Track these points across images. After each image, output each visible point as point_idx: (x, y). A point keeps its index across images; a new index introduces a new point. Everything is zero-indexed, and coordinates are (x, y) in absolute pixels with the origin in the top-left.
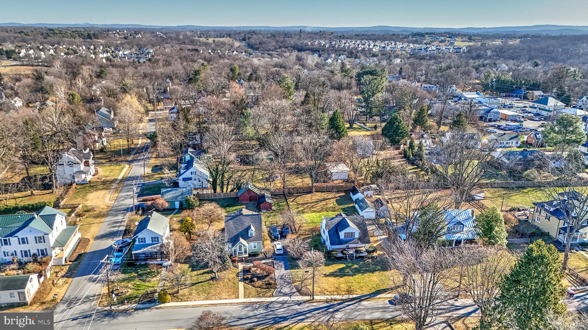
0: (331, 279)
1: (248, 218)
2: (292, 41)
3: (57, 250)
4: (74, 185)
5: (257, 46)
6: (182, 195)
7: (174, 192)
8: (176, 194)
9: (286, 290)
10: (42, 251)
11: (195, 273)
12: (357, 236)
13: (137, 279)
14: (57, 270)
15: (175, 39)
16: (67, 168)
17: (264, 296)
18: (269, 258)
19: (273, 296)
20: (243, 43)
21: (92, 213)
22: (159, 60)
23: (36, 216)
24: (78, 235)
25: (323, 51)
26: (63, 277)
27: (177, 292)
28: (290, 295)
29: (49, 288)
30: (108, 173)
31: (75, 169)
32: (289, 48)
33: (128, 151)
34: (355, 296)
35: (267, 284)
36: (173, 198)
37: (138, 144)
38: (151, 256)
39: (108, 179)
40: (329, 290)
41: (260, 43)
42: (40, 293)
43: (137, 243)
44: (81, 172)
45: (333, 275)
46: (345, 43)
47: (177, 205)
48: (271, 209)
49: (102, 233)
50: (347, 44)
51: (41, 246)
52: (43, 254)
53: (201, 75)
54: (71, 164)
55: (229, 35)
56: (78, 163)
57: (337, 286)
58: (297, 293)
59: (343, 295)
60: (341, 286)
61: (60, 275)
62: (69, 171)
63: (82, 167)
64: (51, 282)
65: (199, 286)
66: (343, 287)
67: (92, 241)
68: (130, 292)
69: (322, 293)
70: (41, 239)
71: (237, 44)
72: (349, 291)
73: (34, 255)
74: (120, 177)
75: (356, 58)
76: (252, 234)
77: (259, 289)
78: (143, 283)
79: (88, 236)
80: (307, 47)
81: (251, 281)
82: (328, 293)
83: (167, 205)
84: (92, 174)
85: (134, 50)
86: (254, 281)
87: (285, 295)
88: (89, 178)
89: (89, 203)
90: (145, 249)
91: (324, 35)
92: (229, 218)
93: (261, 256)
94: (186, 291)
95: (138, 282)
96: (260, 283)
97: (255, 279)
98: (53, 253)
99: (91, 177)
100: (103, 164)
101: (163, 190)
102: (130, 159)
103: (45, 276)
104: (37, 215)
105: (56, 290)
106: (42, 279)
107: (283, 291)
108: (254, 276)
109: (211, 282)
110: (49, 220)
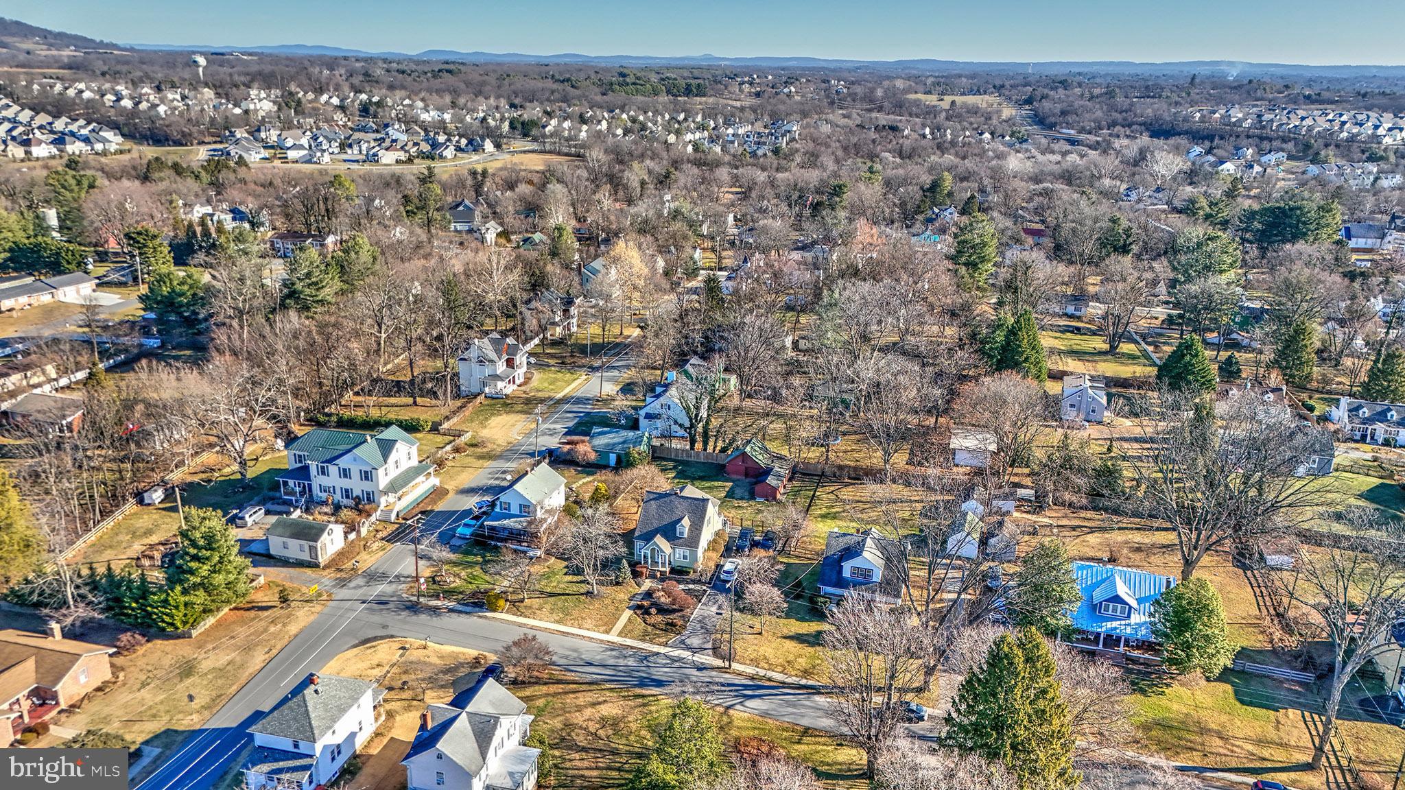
0: (790, 645)
1: (685, 504)
2: (1149, 109)
3: (391, 498)
4: (481, 398)
5: (1053, 120)
6: (624, 442)
7: (613, 435)
8: (615, 440)
9: (695, 641)
10: (368, 494)
11: (569, 578)
12: (877, 577)
13: (478, 568)
14: (380, 528)
15: (863, 99)
16: (475, 367)
17: (651, 641)
18: (704, 584)
19: (666, 645)
20: (1026, 111)
21: (479, 450)
22: (797, 150)
23: (369, 438)
24: (435, 481)
25: (1222, 138)
26: (383, 539)
27: (522, 601)
28: (695, 651)
29: (357, 550)
30: (546, 384)
31: (488, 371)
32: (1134, 127)
33: (599, 349)
34: (811, 683)
35: (667, 624)
36: (608, 445)
37: (629, 337)
38: (515, 536)
39: (540, 395)
40: (773, 661)
41: (1064, 113)
42: (341, 555)
43: (497, 509)
44: (496, 377)
45: (799, 638)
46: (1303, 119)
47: (613, 459)
48: (775, 498)
49: (473, 485)
50: (1309, 122)
51: (367, 486)
52: (369, 499)
53: (845, 196)
54: (481, 361)
55: (999, 88)
56: (492, 361)
57: (791, 657)
58: (710, 652)
59: (791, 676)
60: (800, 660)
61: (380, 535)
62: (478, 372)
63: (501, 367)
64: (363, 543)
65: (560, 602)
66: (803, 663)
67: (451, 495)
68: (458, 582)
69: (755, 662)
70: (367, 476)
71: (1008, 112)
72: (806, 673)
73: (358, 497)
74: (559, 396)
75: (1313, 162)
76: (682, 533)
77: (650, 629)
78: (483, 576)
79: (451, 486)
80: (1186, 126)
81: (647, 612)
82: (766, 666)
83: (592, 456)
84: (518, 382)
85: (759, 127)
86: (649, 614)
87: (688, 648)
88: (509, 389)
89: (485, 433)
90: (505, 522)
91: (1259, 93)
92: (652, 496)
93: (692, 576)
94: (536, 602)
95: (477, 571)
96: (659, 618)
97: (653, 611)
98: (383, 501)
99: (515, 387)
100: (549, 366)
101: (596, 430)
102: (597, 363)
103: (359, 532)
104: (372, 437)
105: (364, 556)
106: (352, 536)
107: (688, 641)
108: (653, 604)
109: (583, 598)
110: (386, 448)
